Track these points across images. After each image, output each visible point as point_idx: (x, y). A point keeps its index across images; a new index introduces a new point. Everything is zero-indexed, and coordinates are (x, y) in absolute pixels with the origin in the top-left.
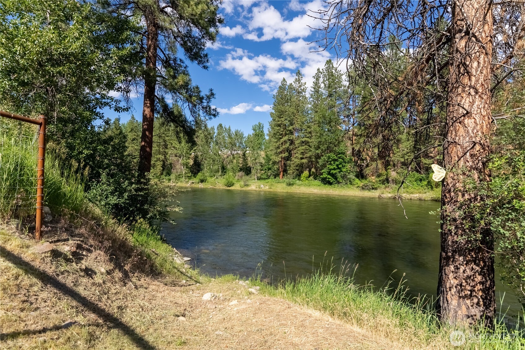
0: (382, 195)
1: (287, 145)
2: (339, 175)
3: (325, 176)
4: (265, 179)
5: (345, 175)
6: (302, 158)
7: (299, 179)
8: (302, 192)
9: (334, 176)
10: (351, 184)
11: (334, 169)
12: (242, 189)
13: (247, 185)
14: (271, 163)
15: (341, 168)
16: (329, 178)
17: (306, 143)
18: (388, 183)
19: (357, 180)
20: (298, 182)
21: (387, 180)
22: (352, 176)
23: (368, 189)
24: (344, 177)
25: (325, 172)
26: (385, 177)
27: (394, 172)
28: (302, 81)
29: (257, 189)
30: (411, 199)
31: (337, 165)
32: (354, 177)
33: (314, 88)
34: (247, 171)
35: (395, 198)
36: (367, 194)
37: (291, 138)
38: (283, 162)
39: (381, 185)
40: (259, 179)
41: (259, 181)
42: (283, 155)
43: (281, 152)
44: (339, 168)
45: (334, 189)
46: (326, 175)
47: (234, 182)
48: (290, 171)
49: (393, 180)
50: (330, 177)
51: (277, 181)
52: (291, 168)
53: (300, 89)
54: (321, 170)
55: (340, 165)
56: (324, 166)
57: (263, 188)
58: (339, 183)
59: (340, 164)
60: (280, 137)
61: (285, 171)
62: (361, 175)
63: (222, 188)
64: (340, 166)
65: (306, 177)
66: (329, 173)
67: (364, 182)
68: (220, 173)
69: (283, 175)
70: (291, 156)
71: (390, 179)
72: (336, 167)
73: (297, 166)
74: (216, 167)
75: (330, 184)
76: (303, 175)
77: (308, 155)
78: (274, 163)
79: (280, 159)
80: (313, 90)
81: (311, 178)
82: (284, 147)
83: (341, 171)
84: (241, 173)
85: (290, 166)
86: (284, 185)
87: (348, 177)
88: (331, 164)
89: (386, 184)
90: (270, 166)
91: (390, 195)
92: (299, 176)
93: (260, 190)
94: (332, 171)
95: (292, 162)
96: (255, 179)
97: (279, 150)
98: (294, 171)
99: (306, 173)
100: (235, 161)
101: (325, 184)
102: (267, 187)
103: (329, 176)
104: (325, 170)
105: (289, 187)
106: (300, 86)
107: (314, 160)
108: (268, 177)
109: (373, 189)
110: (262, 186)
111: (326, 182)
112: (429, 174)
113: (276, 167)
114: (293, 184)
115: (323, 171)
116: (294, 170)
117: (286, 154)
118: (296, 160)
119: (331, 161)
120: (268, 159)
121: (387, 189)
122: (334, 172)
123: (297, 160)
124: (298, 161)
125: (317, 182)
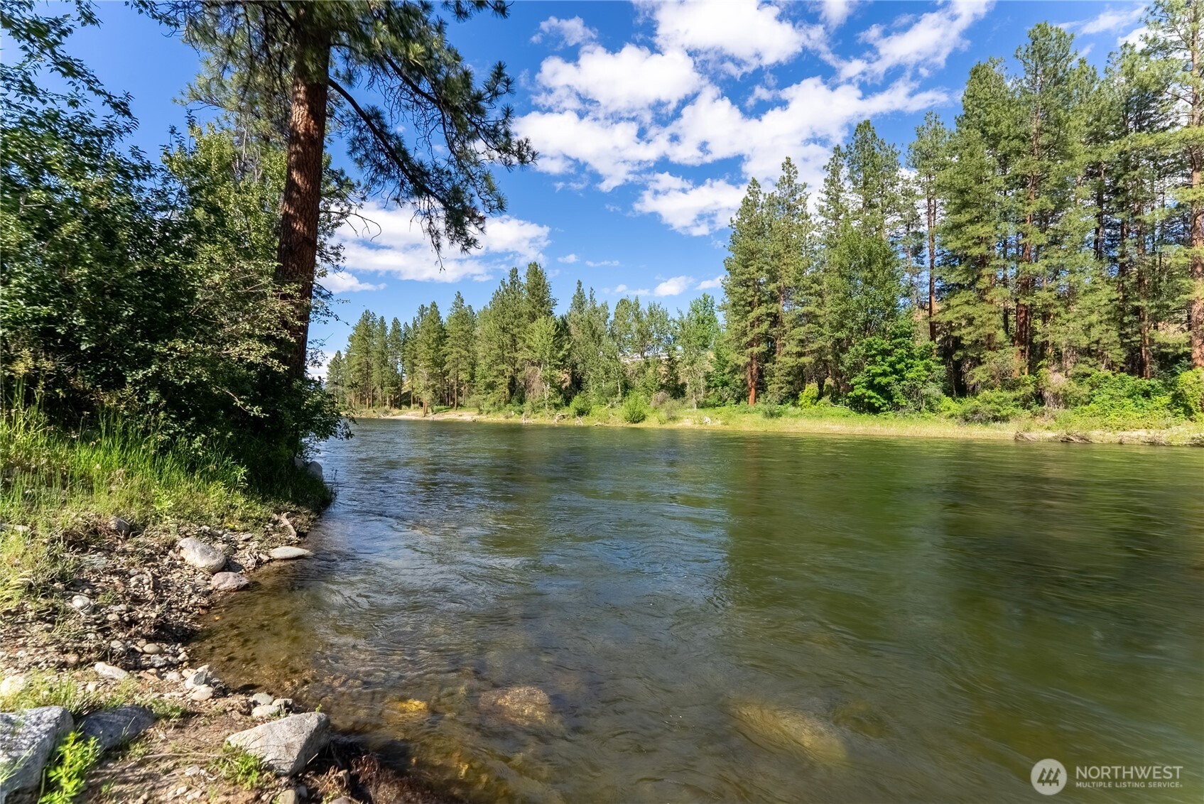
0: (1026, 435)
1: (765, 326)
2: (896, 388)
3: (859, 391)
4: (714, 406)
5: (915, 387)
6: (800, 355)
7: (794, 404)
8: (801, 430)
9: (883, 390)
10: (932, 410)
11: (884, 374)
12: (664, 426)
13: (674, 419)
14: (727, 370)
15: (902, 370)
16: (871, 398)
17: (811, 317)
18: (1042, 404)
19: (947, 401)
20: (791, 409)
21: (1039, 398)
22: (934, 390)
23: (981, 421)
24: (911, 393)
25: (859, 383)
26: (1031, 389)
27: (1058, 375)
28: (796, 182)
29: (697, 427)
30: (1121, 443)
31: (892, 365)
32: (939, 393)
33: (828, 193)
34: (677, 391)
35: (1067, 441)
36: (978, 432)
37: (774, 311)
38: (755, 366)
39: (1020, 410)
40: (702, 407)
41: (701, 411)
42: (756, 350)
43: (750, 344)
44: (896, 372)
45: (884, 422)
46: (864, 391)
47: (645, 412)
48: (773, 386)
49: (1056, 396)
50: (873, 394)
51: (743, 410)
52: (774, 379)
53: (791, 199)
54: (849, 379)
55: (899, 363)
56: (857, 368)
57: (709, 424)
58: (897, 407)
59: (901, 360)
60: (748, 308)
61: (761, 387)
62: (958, 387)
63: (620, 425)
64: (898, 367)
65: (813, 398)
66: (871, 385)
67: (969, 403)
68: (619, 397)
69: (757, 396)
70: (774, 353)
71: (1046, 394)
72: (889, 369)
73: (789, 374)
74: (612, 384)
75: (874, 410)
76: (805, 393)
77: (815, 346)
78: (735, 370)
79: (749, 360)
80: (825, 197)
81: (826, 399)
82: (757, 330)
83: (903, 379)
84: (662, 394)
85: (772, 375)
86: (759, 417)
87: (924, 392)
88: (874, 362)
89: (1036, 408)
90: (726, 378)
91: (1050, 435)
92: (793, 397)
93: (702, 427)
94: (878, 380)
95: (776, 366)
96: (691, 407)
97: (745, 340)
98: (781, 385)
99: (811, 388)
100: (650, 371)
101: (861, 412)
102: (719, 422)
103: (870, 393)
104: (860, 378)
105: (770, 421)
106: (793, 194)
107: (830, 357)
108: (722, 401)
109: (995, 419)
110: (707, 419)
111: (862, 406)
112: (1174, 374)
113: (739, 377)
114: (779, 415)
115: (853, 381)
116: (783, 383)
117: (763, 347)
118: (785, 360)
119: (874, 356)
120: (722, 362)
121: (1039, 420)
122: (884, 380)
123: (787, 359)
124: (790, 361)
125: (841, 409)
